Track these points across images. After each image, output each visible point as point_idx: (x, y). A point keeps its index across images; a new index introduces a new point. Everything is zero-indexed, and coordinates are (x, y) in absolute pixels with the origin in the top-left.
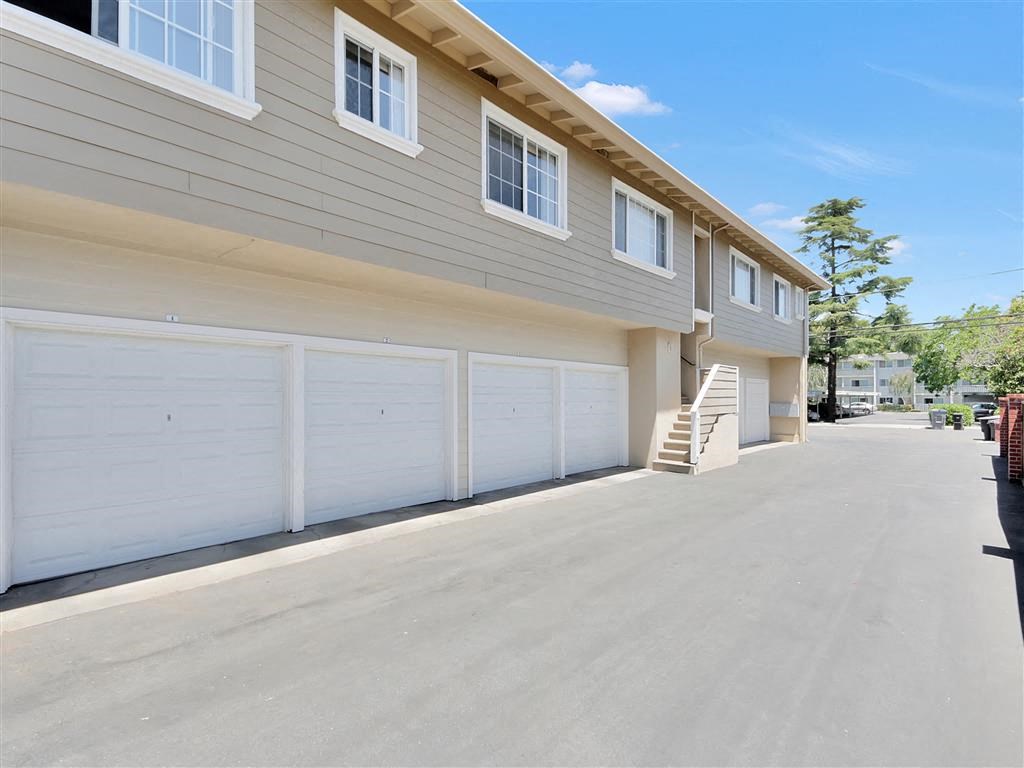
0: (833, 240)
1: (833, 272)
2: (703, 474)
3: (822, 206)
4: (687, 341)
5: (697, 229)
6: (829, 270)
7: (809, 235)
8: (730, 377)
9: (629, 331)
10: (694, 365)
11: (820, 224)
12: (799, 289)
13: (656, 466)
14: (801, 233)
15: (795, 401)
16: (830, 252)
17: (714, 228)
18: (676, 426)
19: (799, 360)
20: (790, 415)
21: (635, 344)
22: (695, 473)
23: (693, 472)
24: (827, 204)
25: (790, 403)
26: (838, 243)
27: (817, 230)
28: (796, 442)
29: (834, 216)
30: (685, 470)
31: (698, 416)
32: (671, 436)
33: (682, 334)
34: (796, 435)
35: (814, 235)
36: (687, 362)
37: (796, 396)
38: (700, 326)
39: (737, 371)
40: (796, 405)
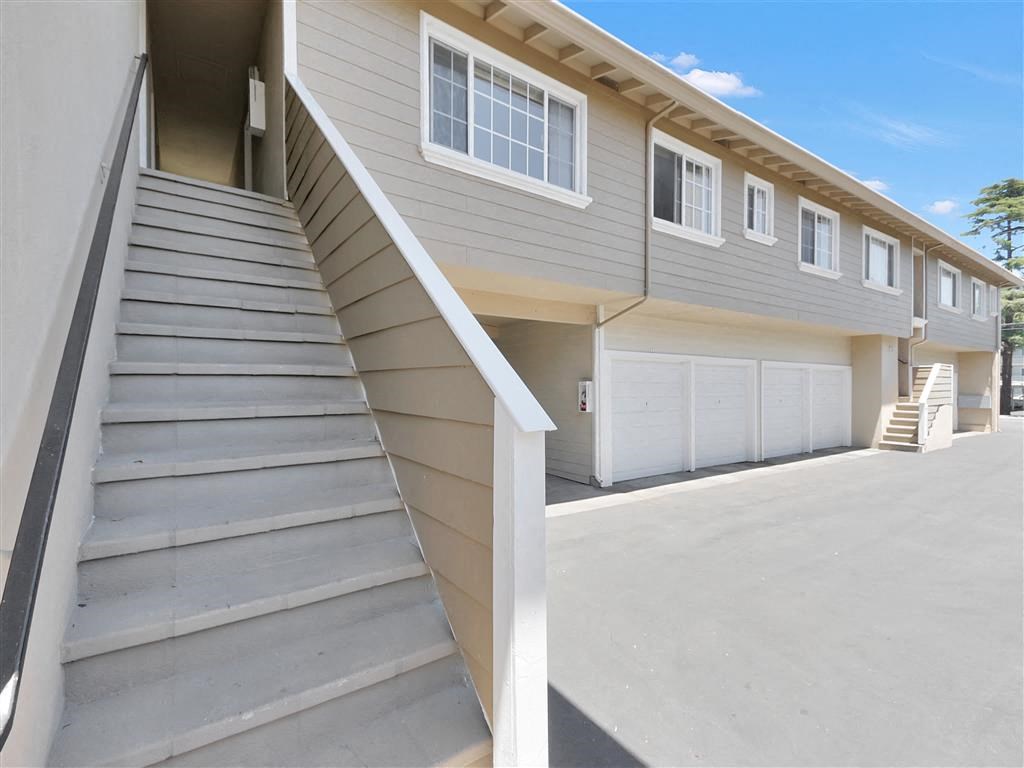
0: (1009, 222)
1: (1010, 256)
2: (929, 453)
3: (996, 187)
4: (903, 343)
5: (916, 251)
6: (1004, 253)
7: (980, 218)
8: (947, 374)
9: (852, 337)
10: (906, 363)
11: (992, 206)
12: (992, 287)
13: (882, 446)
14: (969, 217)
15: (987, 393)
16: (1005, 235)
17: (927, 248)
18: (895, 415)
19: (991, 355)
20: (981, 407)
21: (859, 349)
22: (923, 451)
23: (921, 451)
24: (1002, 184)
25: (981, 395)
26: (1014, 225)
27: (990, 212)
28: (987, 431)
29: (1010, 197)
30: (914, 450)
31: (926, 406)
32: (892, 422)
33: (899, 339)
34: (988, 426)
35: (985, 217)
36: (903, 362)
37: (988, 389)
38: (917, 330)
39: (952, 368)
40: (988, 397)
